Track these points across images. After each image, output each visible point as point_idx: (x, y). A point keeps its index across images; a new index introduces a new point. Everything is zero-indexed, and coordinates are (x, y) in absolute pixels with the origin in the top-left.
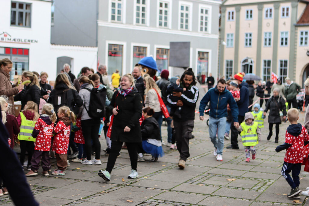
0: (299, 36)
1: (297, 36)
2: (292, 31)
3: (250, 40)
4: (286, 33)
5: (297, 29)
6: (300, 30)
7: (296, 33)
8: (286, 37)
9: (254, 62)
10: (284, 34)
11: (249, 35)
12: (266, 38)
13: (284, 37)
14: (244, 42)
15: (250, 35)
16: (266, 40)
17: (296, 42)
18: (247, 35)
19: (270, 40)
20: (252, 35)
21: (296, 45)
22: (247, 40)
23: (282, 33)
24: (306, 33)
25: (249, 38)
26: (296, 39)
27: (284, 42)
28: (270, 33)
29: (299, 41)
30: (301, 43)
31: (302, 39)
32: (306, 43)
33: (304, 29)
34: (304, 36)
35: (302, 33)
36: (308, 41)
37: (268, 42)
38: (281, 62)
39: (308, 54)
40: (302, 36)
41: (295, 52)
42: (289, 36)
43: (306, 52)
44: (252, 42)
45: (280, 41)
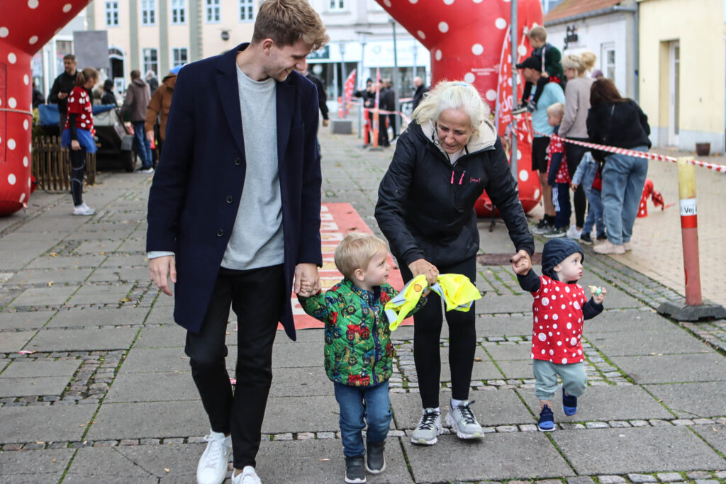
0: (204, 6)
1: (200, 6)
3: (116, 15)
4: (182, 1)
7: (199, 1)
8: (182, 7)
9: (126, 54)
10: (178, 2)
11: (112, 6)
12: (145, 9)
13: (178, 7)
14: (105, 19)
15: (115, 6)
16: (145, 13)
17: (200, 17)
18: (108, 6)
19: (152, 13)
20: (119, 6)
21: (200, 22)
22: (109, 15)
23: (174, 1)
24: (217, 1)
25: (112, 10)
26: (200, 11)
27: (179, 16)
28: (151, 2)
29: (205, 14)
30: (210, 18)
31: (210, 11)
32: (217, 18)
34: (213, 6)
35: (209, 1)
36: (221, 14)
37: (149, 17)
38: (176, 51)
39: (224, 36)
40: (209, 6)
41: (200, 33)
42: (186, 7)
43: (220, 32)
44: (120, 19)
45: (170, 16)
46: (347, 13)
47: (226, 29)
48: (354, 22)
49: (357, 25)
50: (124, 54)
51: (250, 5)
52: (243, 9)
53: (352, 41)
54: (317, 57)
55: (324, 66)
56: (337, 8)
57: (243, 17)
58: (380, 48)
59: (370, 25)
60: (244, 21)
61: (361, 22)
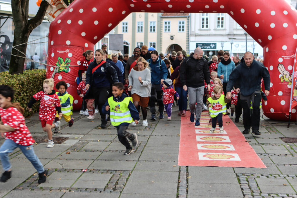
0: (164, 25)
1: (162, 25)
2: (158, 21)
3: (126, 28)
4: (154, 22)
5: (162, 20)
6: (164, 20)
7: (162, 22)
8: (154, 25)
9: (130, 44)
10: (153, 23)
11: (125, 24)
12: (139, 26)
13: (153, 25)
14: (122, 29)
15: (127, 24)
17: (162, 29)
18: (123, 24)
19: (142, 27)
20: (128, 24)
21: (161, 32)
22: (123, 27)
23: (151, 22)
24: (169, 23)
25: (125, 26)
26: (162, 27)
27: (153, 29)
28: (142, 23)
29: (164, 28)
30: (166, 30)
31: (166, 27)
32: (169, 30)
33: (167, 20)
34: (167, 25)
35: (166, 23)
36: (171, 29)
37: (140, 29)
38: (151, 43)
39: (171, 38)
40: (166, 25)
41: (162, 36)
42: (156, 25)
43: (170, 36)
44: (128, 29)
45: (149, 29)
46: (225, 30)
47: (172, 35)
48: (228, 34)
49: (229, 35)
50: (129, 44)
51: (183, 25)
52: (180, 27)
53: (226, 41)
54: (211, 48)
55: (214, 52)
56: (220, 28)
57: (180, 30)
58: (238, 45)
59: (234, 35)
60: (180, 32)
61: (230, 34)
